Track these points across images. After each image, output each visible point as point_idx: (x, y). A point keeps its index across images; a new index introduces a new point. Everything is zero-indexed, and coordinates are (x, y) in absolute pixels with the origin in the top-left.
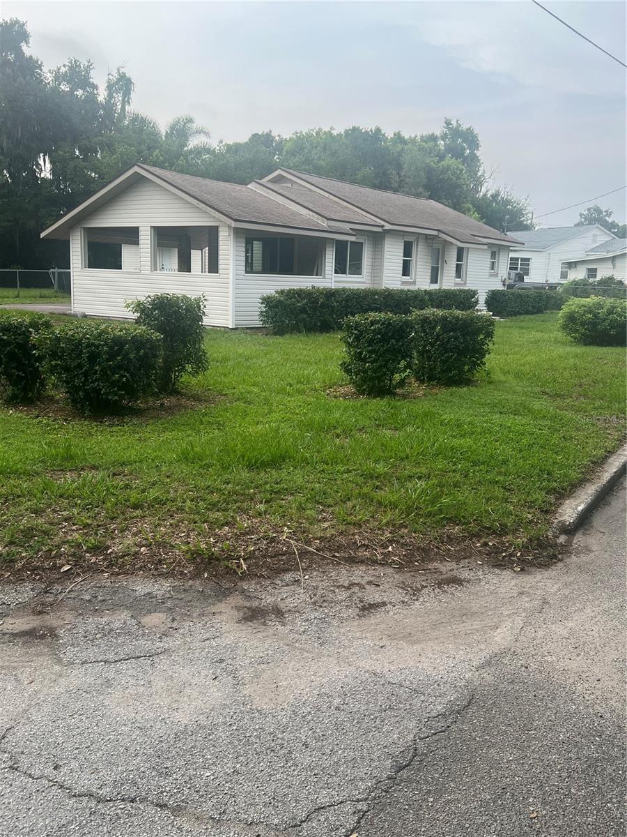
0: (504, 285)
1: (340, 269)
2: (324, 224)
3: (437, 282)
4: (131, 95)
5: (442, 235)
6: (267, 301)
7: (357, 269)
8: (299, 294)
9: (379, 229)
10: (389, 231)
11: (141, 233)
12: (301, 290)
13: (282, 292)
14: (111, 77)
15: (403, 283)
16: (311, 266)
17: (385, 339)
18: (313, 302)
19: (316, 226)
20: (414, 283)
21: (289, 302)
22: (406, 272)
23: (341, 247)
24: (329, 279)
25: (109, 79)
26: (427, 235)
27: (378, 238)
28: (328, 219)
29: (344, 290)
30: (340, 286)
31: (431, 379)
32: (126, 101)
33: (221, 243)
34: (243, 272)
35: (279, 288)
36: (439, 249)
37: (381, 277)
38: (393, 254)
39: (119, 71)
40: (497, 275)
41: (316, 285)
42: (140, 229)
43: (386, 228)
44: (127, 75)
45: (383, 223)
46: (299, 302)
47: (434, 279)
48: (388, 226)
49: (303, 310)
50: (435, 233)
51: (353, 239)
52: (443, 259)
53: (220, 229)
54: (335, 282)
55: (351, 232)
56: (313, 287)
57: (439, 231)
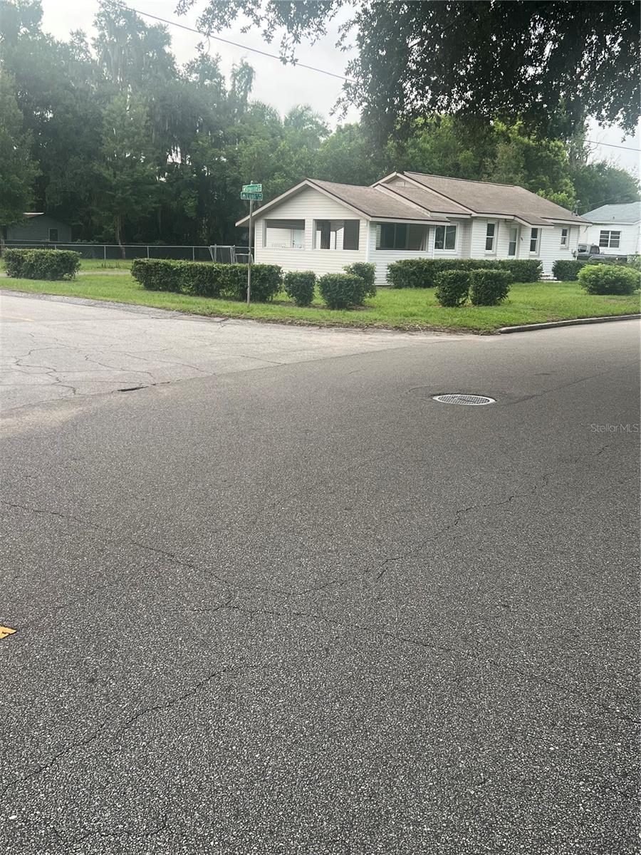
0: (574, 256)
1: (438, 246)
2: (428, 215)
3: (514, 254)
4: (252, 83)
5: (516, 219)
6: (391, 267)
7: (451, 245)
8: (411, 263)
9: (468, 217)
10: (476, 218)
11: (306, 224)
12: (412, 261)
13: (400, 262)
14: (235, 67)
15: (486, 255)
16: (418, 244)
17: (455, 282)
18: (419, 268)
19: (422, 217)
20: (495, 255)
21: (405, 268)
22: (489, 247)
23: (440, 230)
24: (431, 253)
25: (234, 69)
26: (506, 219)
27: (467, 223)
28: (431, 212)
29: (440, 260)
30: (438, 258)
31: (479, 303)
32: (248, 88)
33: (360, 230)
34: (374, 249)
35: (398, 260)
36: (516, 230)
37: (469, 251)
38: (479, 233)
39: (242, 61)
40: (568, 248)
41: (422, 257)
42: (306, 221)
43: (472, 215)
44: (249, 65)
45: (471, 212)
46: (411, 268)
47: (512, 252)
48: (474, 215)
49: (413, 273)
50: (512, 218)
51: (449, 224)
52: (519, 235)
53: (361, 221)
54: (435, 255)
55: (447, 219)
56: (420, 258)
57: (515, 216)
